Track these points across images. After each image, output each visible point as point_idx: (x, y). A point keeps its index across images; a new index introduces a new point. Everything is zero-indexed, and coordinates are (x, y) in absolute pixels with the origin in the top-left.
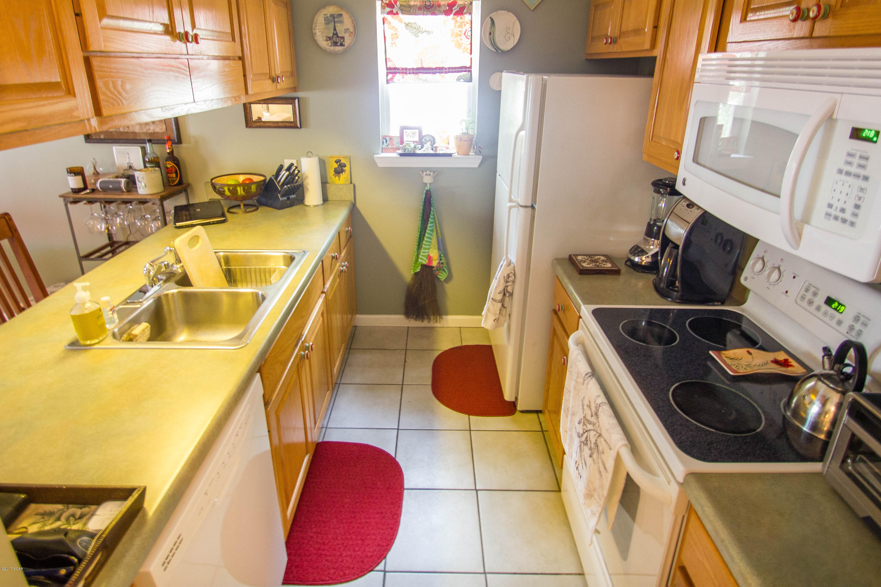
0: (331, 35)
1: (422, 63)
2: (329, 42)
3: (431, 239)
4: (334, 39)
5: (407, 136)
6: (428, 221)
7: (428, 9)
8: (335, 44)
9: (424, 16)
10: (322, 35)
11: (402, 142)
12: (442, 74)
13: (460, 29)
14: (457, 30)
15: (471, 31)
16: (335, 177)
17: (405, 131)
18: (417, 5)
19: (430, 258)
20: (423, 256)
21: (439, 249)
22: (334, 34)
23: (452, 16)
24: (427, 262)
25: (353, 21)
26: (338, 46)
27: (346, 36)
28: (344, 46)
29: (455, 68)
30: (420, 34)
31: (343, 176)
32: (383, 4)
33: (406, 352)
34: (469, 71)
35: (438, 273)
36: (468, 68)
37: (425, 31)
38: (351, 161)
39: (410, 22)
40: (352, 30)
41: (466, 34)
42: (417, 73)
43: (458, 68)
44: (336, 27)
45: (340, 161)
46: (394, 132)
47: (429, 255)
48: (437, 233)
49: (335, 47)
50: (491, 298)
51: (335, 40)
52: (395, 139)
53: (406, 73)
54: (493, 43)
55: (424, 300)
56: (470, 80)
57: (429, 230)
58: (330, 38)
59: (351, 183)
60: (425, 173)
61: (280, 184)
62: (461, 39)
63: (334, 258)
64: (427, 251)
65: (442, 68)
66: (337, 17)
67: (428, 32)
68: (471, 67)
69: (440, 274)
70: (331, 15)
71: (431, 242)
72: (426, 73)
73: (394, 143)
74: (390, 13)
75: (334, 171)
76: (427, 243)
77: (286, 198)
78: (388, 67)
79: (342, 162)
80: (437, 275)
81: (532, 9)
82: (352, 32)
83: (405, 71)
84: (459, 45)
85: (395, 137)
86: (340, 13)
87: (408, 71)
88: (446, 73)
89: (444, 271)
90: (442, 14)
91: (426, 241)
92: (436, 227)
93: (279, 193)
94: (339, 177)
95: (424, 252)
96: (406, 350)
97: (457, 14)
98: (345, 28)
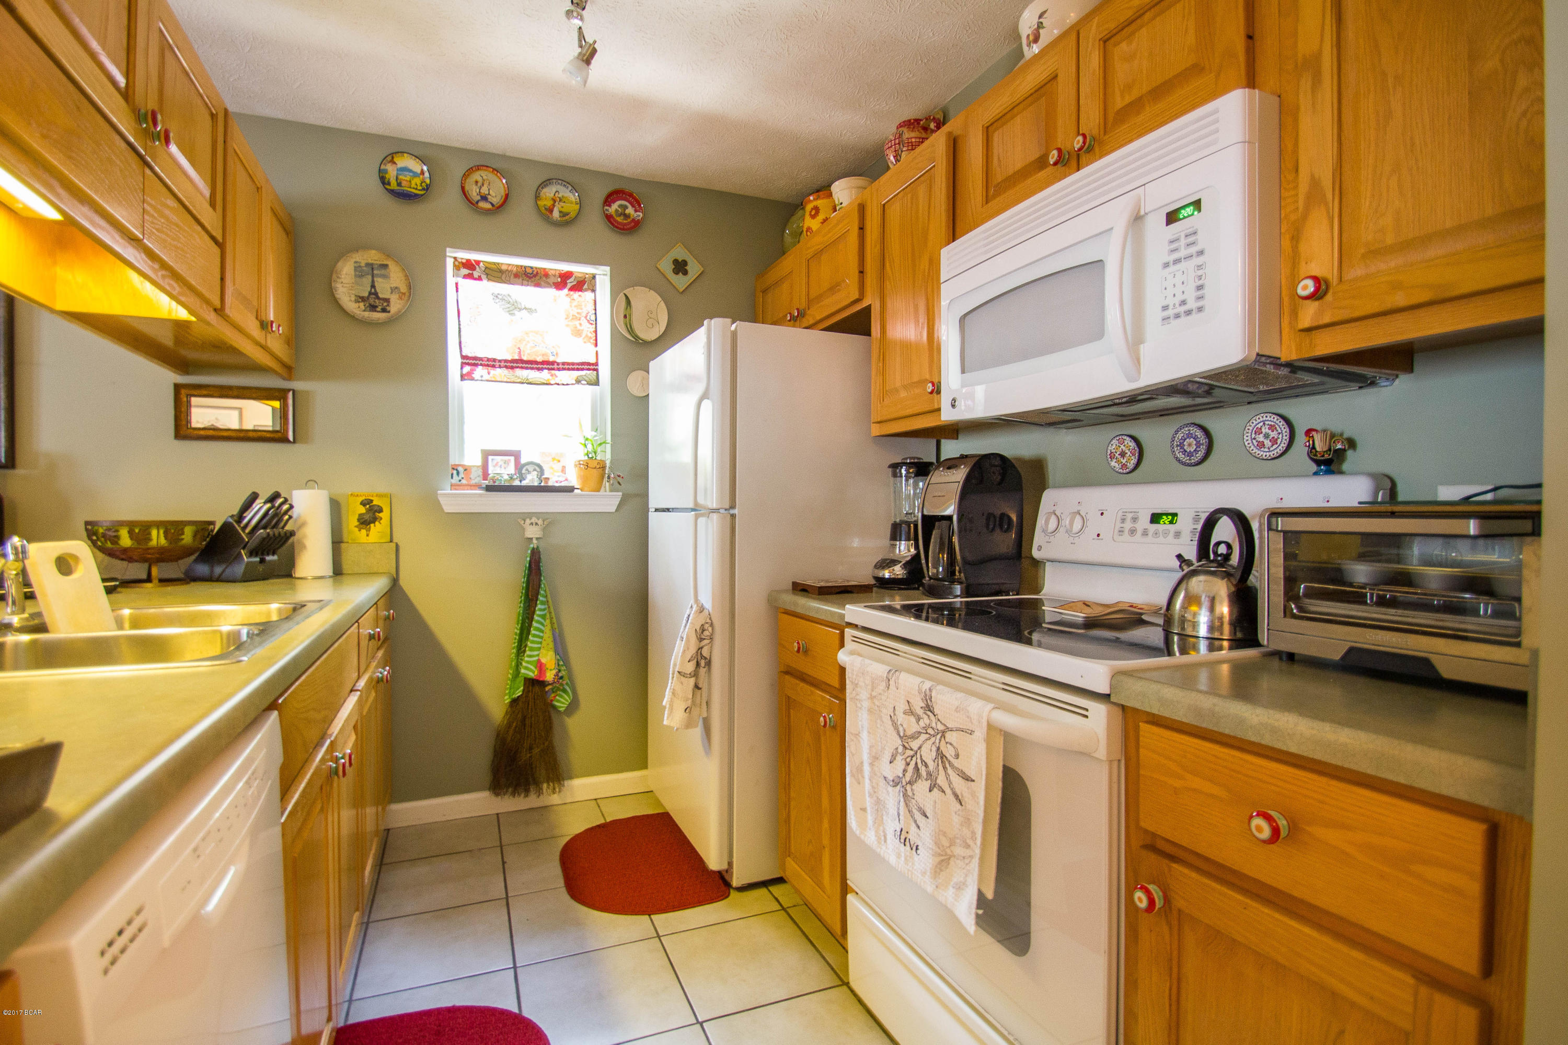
0: (366, 294)
1: (520, 352)
2: (362, 305)
3: (542, 631)
4: (372, 301)
5: (494, 466)
6: (537, 600)
7: (530, 278)
8: (373, 308)
9: (523, 287)
10: (348, 293)
11: (485, 475)
12: (553, 372)
13: (579, 311)
14: (574, 311)
15: (595, 314)
16: (360, 531)
17: (490, 458)
18: (511, 271)
19: (540, 666)
20: (528, 662)
21: (556, 652)
22: (370, 293)
23: (566, 291)
24: (536, 673)
25: (406, 276)
26: (378, 312)
27: (394, 298)
28: (389, 312)
29: (573, 364)
30: (516, 312)
31: (375, 529)
32: (457, 263)
33: (501, 848)
34: (594, 370)
35: (555, 697)
36: (593, 364)
37: (525, 308)
38: (393, 501)
39: (500, 293)
40: (404, 289)
41: (588, 318)
42: (512, 368)
43: (578, 364)
44: (376, 284)
45: (372, 501)
46: (472, 459)
47: (539, 661)
48: (552, 624)
49: (371, 313)
50: (676, 672)
51: (373, 303)
52: (473, 470)
53: (494, 366)
54: (631, 330)
55: (531, 748)
56: (596, 383)
57: (539, 616)
58: (363, 299)
59: (391, 541)
60: (528, 521)
61: (247, 530)
62: (581, 324)
63: (374, 638)
64: (536, 653)
65: (553, 363)
66: (377, 269)
67: (530, 310)
68: (596, 364)
69: (557, 697)
70: (367, 265)
71: (542, 638)
72: (527, 368)
73: (472, 476)
74: (469, 276)
75: (358, 520)
76: (536, 639)
77: (258, 559)
78: (464, 354)
79: (375, 503)
80: (552, 701)
81: (681, 290)
82: (404, 294)
83: (491, 363)
84: (577, 333)
85: (474, 466)
86: (385, 263)
87: (497, 364)
88: (559, 369)
89: (565, 691)
90: (551, 287)
91: (534, 636)
92: (550, 613)
93: (244, 548)
94: (369, 530)
95: (530, 656)
96: (501, 847)
97: (572, 289)
98: (392, 286)
